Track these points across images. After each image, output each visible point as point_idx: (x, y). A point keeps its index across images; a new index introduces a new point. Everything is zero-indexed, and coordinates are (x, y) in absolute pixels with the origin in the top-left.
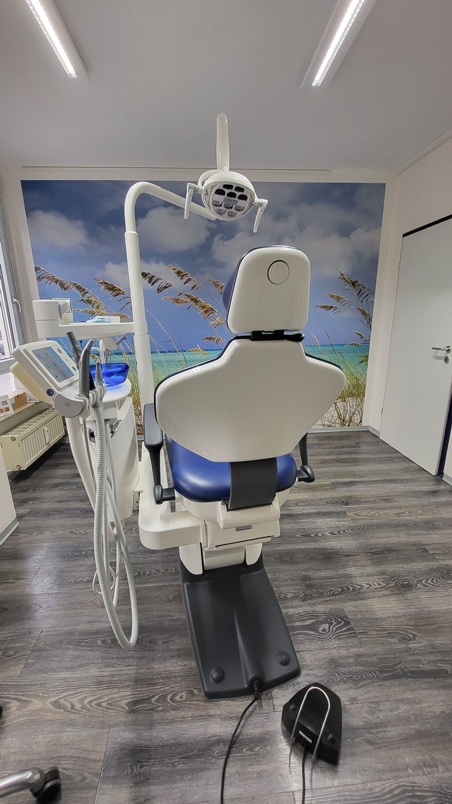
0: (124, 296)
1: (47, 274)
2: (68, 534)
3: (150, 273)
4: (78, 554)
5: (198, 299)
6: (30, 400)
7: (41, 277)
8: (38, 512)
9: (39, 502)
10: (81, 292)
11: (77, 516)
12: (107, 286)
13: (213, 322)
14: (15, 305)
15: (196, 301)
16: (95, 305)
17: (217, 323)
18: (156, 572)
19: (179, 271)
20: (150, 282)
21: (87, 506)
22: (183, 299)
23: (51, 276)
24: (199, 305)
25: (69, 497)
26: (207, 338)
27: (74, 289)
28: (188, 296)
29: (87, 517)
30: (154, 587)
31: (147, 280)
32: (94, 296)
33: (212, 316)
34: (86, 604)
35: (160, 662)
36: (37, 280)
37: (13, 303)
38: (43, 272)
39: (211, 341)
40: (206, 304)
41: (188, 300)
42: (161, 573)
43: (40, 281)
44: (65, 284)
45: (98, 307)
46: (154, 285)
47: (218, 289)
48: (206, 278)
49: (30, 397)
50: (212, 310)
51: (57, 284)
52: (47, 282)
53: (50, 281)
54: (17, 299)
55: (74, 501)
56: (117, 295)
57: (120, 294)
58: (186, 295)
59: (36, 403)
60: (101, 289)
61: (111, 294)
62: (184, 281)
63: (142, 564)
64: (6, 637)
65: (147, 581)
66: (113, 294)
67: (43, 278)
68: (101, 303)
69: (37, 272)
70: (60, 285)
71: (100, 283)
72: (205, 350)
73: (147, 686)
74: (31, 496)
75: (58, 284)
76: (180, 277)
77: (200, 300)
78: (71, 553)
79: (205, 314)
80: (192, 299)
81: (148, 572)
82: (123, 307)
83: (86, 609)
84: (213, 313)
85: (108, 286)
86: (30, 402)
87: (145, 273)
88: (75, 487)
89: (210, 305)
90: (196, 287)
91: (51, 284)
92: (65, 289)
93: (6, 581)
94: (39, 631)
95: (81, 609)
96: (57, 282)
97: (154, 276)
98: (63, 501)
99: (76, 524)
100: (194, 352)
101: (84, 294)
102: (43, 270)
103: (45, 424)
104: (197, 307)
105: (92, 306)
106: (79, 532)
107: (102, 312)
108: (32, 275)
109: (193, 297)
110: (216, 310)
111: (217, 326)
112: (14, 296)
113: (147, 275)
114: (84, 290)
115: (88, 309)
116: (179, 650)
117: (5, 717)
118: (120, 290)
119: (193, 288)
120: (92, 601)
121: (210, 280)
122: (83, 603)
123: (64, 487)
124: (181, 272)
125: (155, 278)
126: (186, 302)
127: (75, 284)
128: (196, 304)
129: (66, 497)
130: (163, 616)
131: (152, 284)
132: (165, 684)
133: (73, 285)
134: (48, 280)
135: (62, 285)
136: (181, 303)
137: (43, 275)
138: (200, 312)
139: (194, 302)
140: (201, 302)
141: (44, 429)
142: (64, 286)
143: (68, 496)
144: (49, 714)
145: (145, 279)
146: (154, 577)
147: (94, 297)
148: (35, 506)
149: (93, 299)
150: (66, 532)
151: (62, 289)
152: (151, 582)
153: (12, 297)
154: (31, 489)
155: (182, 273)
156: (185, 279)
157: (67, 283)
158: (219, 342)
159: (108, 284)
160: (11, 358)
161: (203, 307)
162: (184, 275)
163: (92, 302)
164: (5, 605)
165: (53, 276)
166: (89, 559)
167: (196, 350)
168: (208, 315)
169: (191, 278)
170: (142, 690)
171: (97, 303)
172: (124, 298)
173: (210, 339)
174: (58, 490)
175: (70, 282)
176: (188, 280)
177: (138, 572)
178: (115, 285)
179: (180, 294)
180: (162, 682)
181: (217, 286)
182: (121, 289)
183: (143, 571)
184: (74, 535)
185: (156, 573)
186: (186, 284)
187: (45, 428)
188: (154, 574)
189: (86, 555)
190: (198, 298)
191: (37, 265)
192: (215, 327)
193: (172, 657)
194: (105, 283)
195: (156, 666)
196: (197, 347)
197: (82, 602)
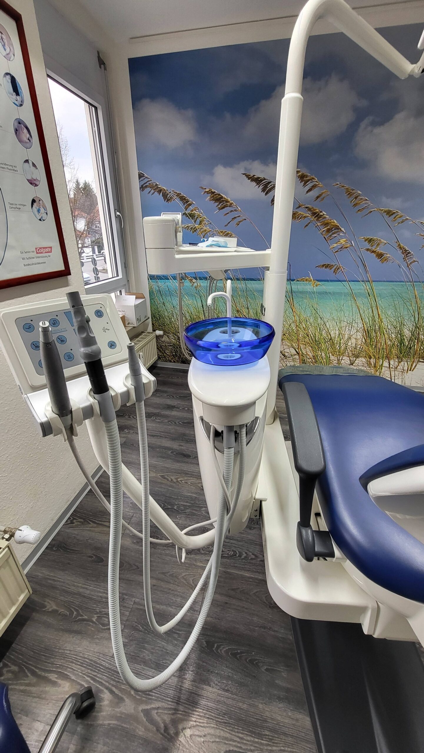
0: (231, 209)
1: (150, 182)
2: (160, 479)
3: (266, 178)
4: (170, 507)
5: (321, 214)
6: (129, 324)
7: (144, 186)
8: (133, 445)
9: (133, 433)
10: (184, 204)
11: (167, 457)
12: (213, 197)
13: (335, 245)
14: (118, 220)
15: (317, 215)
16: (198, 221)
17: (340, 247)
18: (253, 557)
19: (303, 174)
20: (263, 190)
21: (178, 447)
22: (302, 213)
23: (154, 184)
24: (321, 221)
25: (161, 432)
26: (323, 266)
27: (178, 200)
28: (309, 209)
29: (178, 462)
30: (252, 578)
31: (261, 187)
32: (198, 209)
33: (335, 237)
34: (178, 579)
35: (264, 701)
36: (140, 190)
37: (116, 217)
38: (146, 180)
39: (328, 269)
40: (331, 220)
41: (308, 215)
42: (259, 560)
43: (143, 190)
44: (168, 194)
45: (200, 223)
46: (268, 195)
47: (351, 199)
48: (338, 184)
49: (128, 320)
50: (337, 228)
51: (159, 194)
52: (149, 192)
53: (153, 191)
54: (120, 212)
55: (166, 437)
56: (223, 208)
57: (227, 207)
58: (306, 208)
59: (134, 327)
60: (206, 200)
61: (217, 206)
62: (307, 188)
63: (238, 540)
64: (101, 597)
65: (243, 566)
66: (219, 206)
67: (146, 187)
68: (205, 218)
69: (140, 180)
70: (162, 196)
71: (206, 192)
72: (318, 281)
73: (250, 734)
74: (126, 424)
75: (161, 194)
76: (303, 182)
77: (324, 214)
78: (163, 504)
79: (327, 234)
80: (314, 214)
81: (245, 555)
82: (229, 223)
83: (178, 586)
84: (338, 233)
85: (215, 197)
86: (128, 325)
87: (259, 178)
88: (166, 421)
89: (335, 221)
90: (322, 197)
91: (154, 194)
92: (168, 200)
93: (102, 523)
94: (131, 601)
95: (173, 584)
96: (160, 191)
97: (270, 182)
98: (155, 436)
99: (167, 468)
100: (303, 282)
101: (187, 207)
102: (146, 177)
103: (141, 350)
104: (319, 224)
105: (195, 222)
106: (171, 478)
107: (205, 228)
108: (136, 184)
109: (315, 210)
110: (343, 229)
111: (339, 250)
112: (117, 209)
113: (262, 181)
114: (187, 201)
115: (190, 225)
116: (288, 690)
117: (98, 712)
118: (227, 201)
119: (318, 197)
120: (185, 577)
121: (343, 187)
122: (176, 576)
123: (156, 419)
124: (305, 175)
125: (271, 185)
126: (305, 217)
127: (179, 194)
128: (317, 220)
129: (158, 431)
130: (265, 628)
131: (266, 194)
132: (273, 741)
133: (177, 196)
134: (151, 189)
135: (165, 196)
136: (298, 218)
137: (146, 183)
138: (321, 231)
139: (315, 217)
140: (325, 218)
141: (139, 355)
142: (167, 197)
143: (160, 430)
144: (140, 727)
145: (259, 187)
146: (252, 563)
147: (197, 211)
148: (129, 436)
149: (196, 213)
150: (159, 475)
151: (165, 200)
152: (248, 571)
153: (115, 210)
154: (126, 414)
155: (306, 177)
156: (310, 185)
157: (170, 193)
158: (339, 271)
159: (215, 193)
160: (113, 278)
161: (326, 224)
162: (308, 181)
163: (195, 216)
164: (101, 554)
165: (157, 185)
166: (182, 517)
167: (306, 280)
168: (331, 236)
169: (317, 183)
170: (245, 738)
171: (200, 218)
172: (232, 211)
173: (327, 266)
174: (150, 421)
175: (173, 191)
176: (313, 186)
177: (233, 551)
178: (222, 195)
179: (300, 207)
180: (268, 735)
181: (350, 194)
182: (229, 199)
183: (239, 551)
184: (165, 481)
185: (254, 559)
186: (309, 193)
187: (141, 354)
188: (252, 559)
189: (178, 511)
190: (321, 212)
191: (141, 171)
192: (337, 251)
193: (280, 699)
194: (212, 192)
195: (261, 706)
196: (309, 277)
197: (174, 575)
